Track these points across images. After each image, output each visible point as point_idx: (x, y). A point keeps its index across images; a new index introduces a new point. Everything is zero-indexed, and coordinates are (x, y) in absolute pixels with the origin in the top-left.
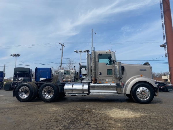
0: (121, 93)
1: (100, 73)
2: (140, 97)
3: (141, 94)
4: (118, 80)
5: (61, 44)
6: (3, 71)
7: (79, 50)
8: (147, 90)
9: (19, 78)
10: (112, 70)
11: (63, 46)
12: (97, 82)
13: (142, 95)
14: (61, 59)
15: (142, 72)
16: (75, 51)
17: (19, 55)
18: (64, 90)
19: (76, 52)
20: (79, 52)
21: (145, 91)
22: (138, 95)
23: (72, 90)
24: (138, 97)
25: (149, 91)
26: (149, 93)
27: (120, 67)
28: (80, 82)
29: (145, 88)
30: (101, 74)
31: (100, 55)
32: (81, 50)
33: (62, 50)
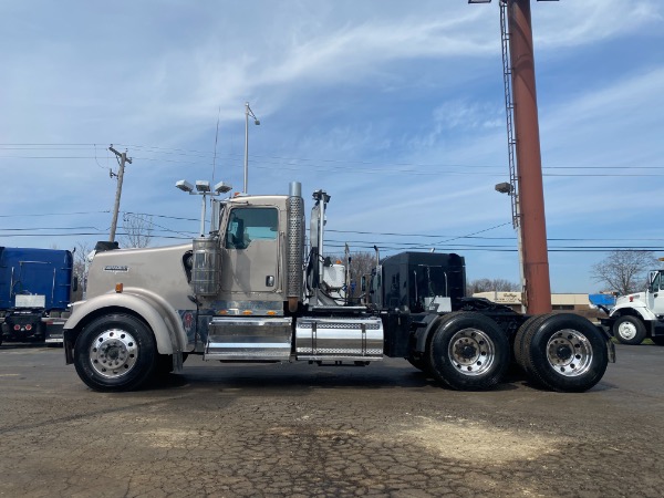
5: (116, 153)
7: (199, 183)
11: (124, 159)
14: (112, 216)
16: (181, 183)
19: (184, 188)
20: (195, 190)
32: (205, 183)
33: (120, 178)
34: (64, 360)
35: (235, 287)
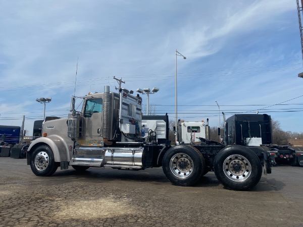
7: (145, 89)
11: (121, 82)
16: (138, 90)
17: (49, 100)
34: (26, 164)
35: (87, 134)
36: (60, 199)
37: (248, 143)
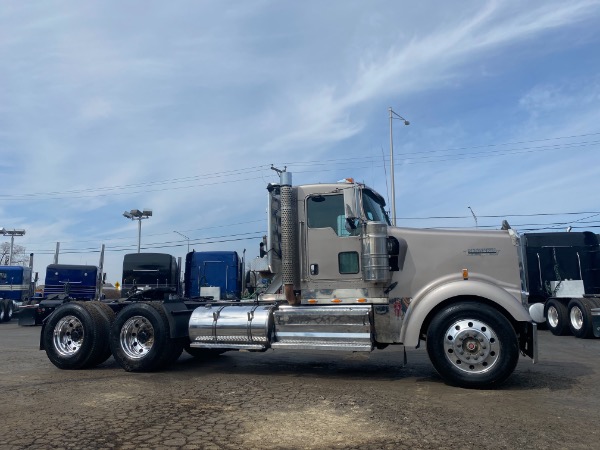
0: (395, 343)
1: (313, 267)
2: (459, 362)
3: (461, 349)
4: (381, 292)
6: (97, 265)
8: (489, 333)
9: (136, 287)
10: (355, 253)
12: (303, 301)
13: (466, 353)
15: (477, 257)
17: (149, 214)
18: (190, 330)
21: (479, 338)
22: (451, 351)
23: (214, 330)
24: (452, 359)
25: (496, 338)
26: (496, 347)
27: (383, 243)
28: (252, 300)
29: (478, 325)
30: (316, 272)
31: (318, 199)
36: (230, 408)
37: (555, 292)
